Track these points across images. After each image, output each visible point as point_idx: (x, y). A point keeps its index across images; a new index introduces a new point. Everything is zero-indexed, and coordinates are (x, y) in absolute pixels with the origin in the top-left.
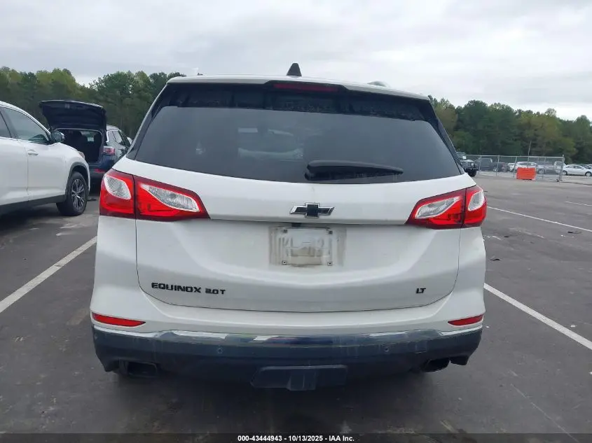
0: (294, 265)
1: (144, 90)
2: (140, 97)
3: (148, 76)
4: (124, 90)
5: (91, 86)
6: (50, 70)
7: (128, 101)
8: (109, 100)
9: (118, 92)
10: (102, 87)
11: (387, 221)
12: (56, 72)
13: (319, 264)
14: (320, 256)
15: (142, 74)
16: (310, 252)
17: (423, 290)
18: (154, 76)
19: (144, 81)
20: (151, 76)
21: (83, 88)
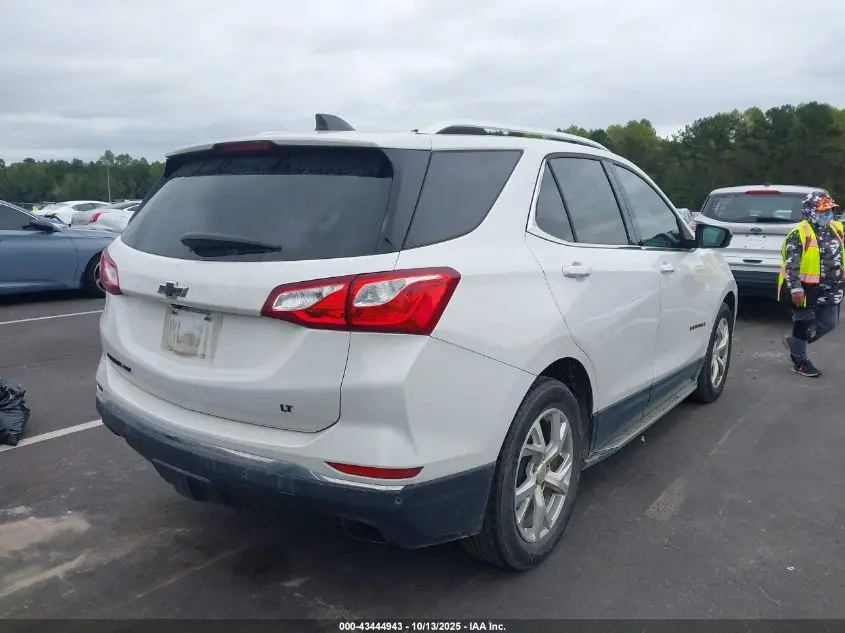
0: (177, 353)
1: (754, 136)
2: (747, 147)
3: (764, 112)
4: (722, 139)
5: (675, 138)
6: (624, 124)
7: (727, 154)
8: (699, 155)
9: (712, 142)
10: (689, 137)
11: (235, 309)
12: (632, 124)
13: (195, 355)
14: (197, 346)
15: (755, 113)
16: (191, 339)
17: (289, 408)
18: (773, 113)
19: (756, 122)
20: (768, 113)
21: (665, 143)
